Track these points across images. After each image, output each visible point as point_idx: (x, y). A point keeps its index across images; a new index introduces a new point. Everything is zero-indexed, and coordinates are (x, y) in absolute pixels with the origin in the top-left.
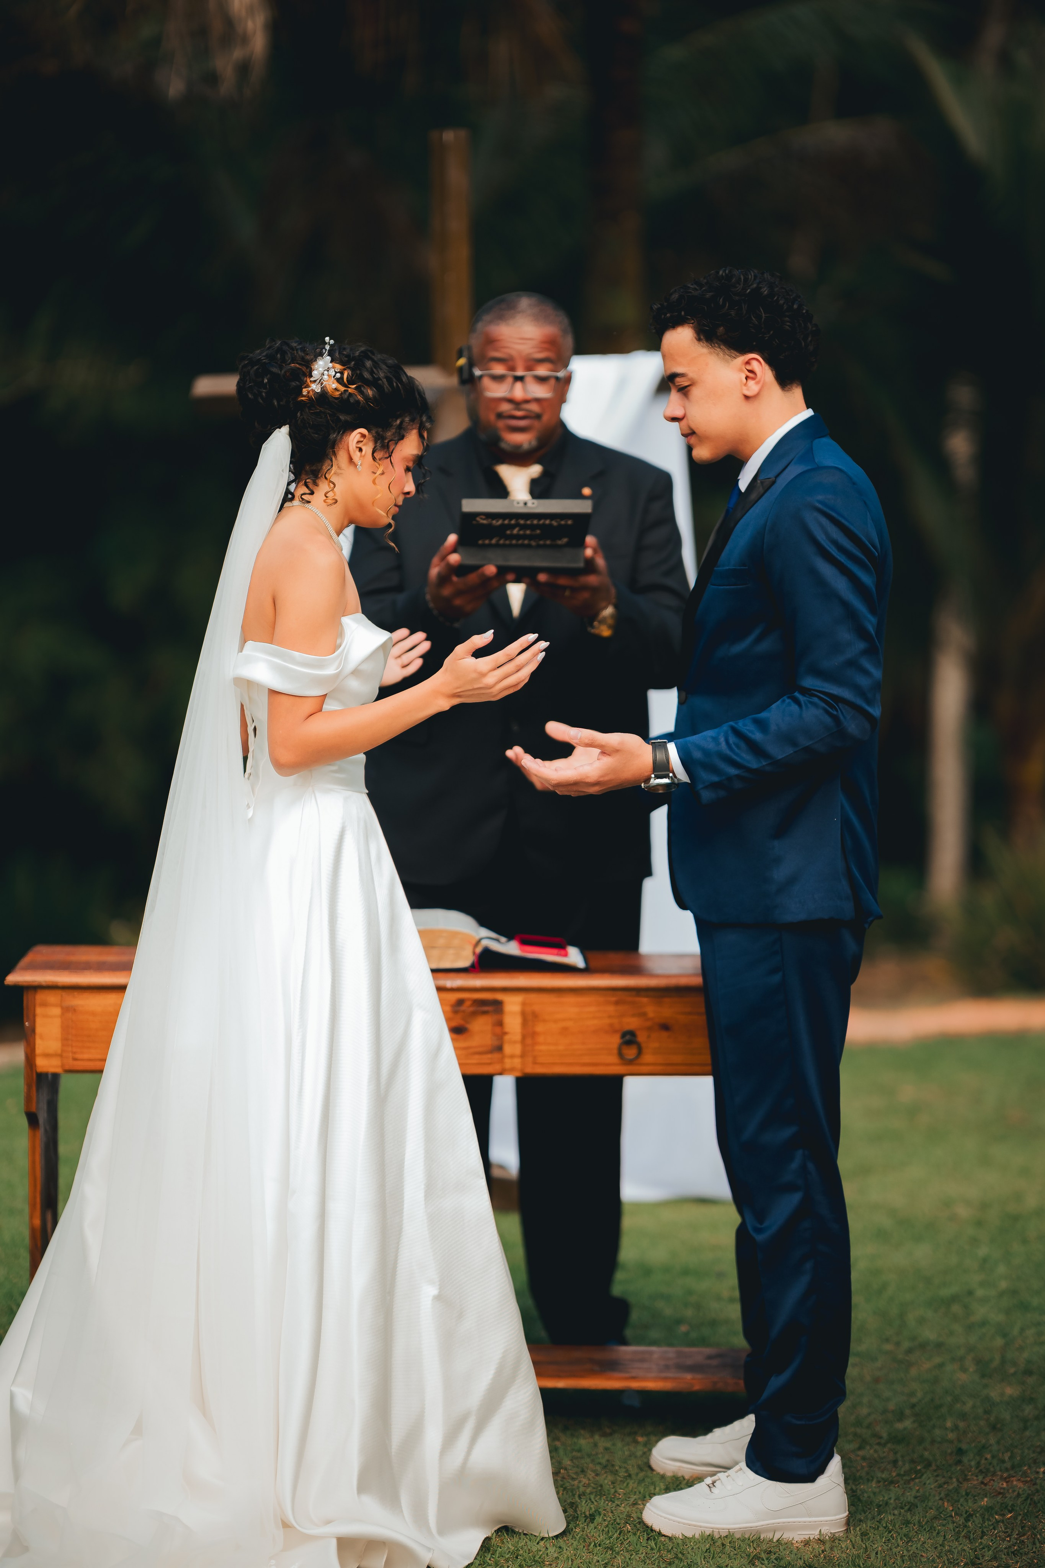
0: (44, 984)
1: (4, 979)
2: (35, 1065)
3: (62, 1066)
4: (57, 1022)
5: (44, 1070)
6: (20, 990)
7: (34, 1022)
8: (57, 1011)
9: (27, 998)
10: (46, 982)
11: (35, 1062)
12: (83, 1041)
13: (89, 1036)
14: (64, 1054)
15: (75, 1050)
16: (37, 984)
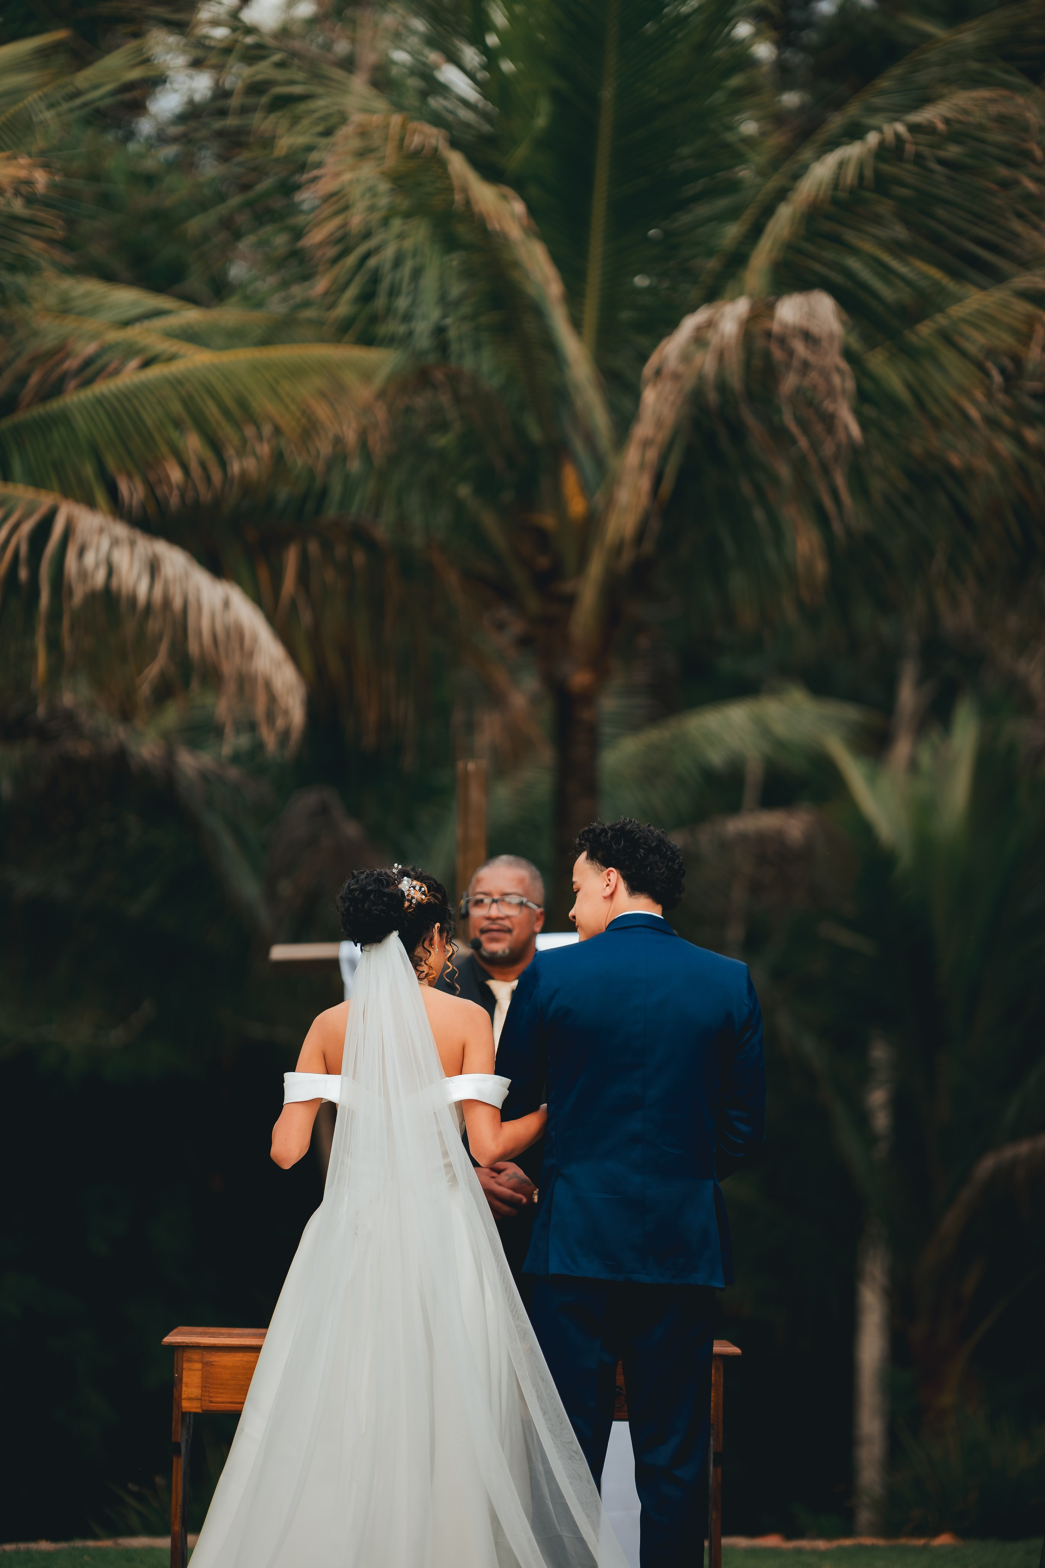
0: (191, 1345)
1: (162, 1341)
2: (182, 1407)
3: (202, 1406)
4: (199, 1373)
5: (188, 1410)
6: (173, 1348)
7: (182, 1373)
8: (198, 1366)
9: (178, 1355)
10: (191, 1343)
11: (181, 1404)
12: (217, 1388)
13: (222, 1384)
14: (203, 1398)
15: (211, 1395)
16: (185, 1344)
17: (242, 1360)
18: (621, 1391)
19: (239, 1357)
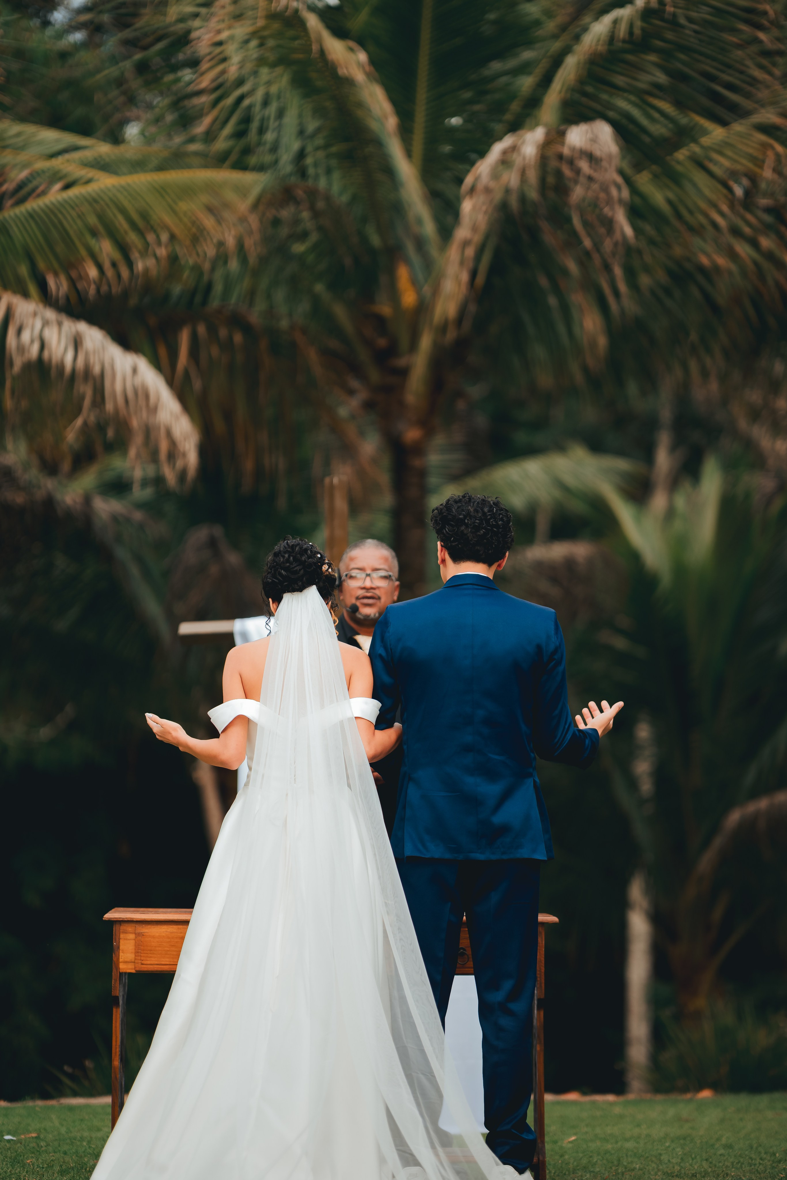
0: (125, 920)
1: (103, 917)
2: (119, 968)
3: (135, 967)
4: (133, 942)
5: (124, 971)
6: (112, 923)
7: (119, 942)
8: (132, 936)
9: (116, 928)
10: (127, 918)
11: (119, 966)
12: (147, 954)
13: (151, 950)
14: (136, 961)
15: (142, 958)
16: (121, 919)
17: (166, 931)
18: (464, 952)
19: (164, 928)
